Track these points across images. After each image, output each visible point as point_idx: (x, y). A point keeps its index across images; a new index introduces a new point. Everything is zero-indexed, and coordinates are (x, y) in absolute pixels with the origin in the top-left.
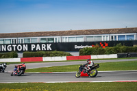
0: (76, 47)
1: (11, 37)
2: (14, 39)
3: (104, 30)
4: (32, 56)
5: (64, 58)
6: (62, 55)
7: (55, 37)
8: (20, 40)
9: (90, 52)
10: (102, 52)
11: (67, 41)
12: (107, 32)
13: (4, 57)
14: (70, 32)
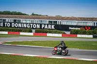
0: (70, 28)
1: (31, 19)
2: (32, 20)
3: (90, 18)
4: (40, 32)
5: (60, 35)
6: (59, 33)
7: (58, 21)
8: (36, 21)
9: (77, 33)
10: (84, 33)
11: (64, 24)
12: (92, 19)
13: (23, 32)
14: (68, 18)
